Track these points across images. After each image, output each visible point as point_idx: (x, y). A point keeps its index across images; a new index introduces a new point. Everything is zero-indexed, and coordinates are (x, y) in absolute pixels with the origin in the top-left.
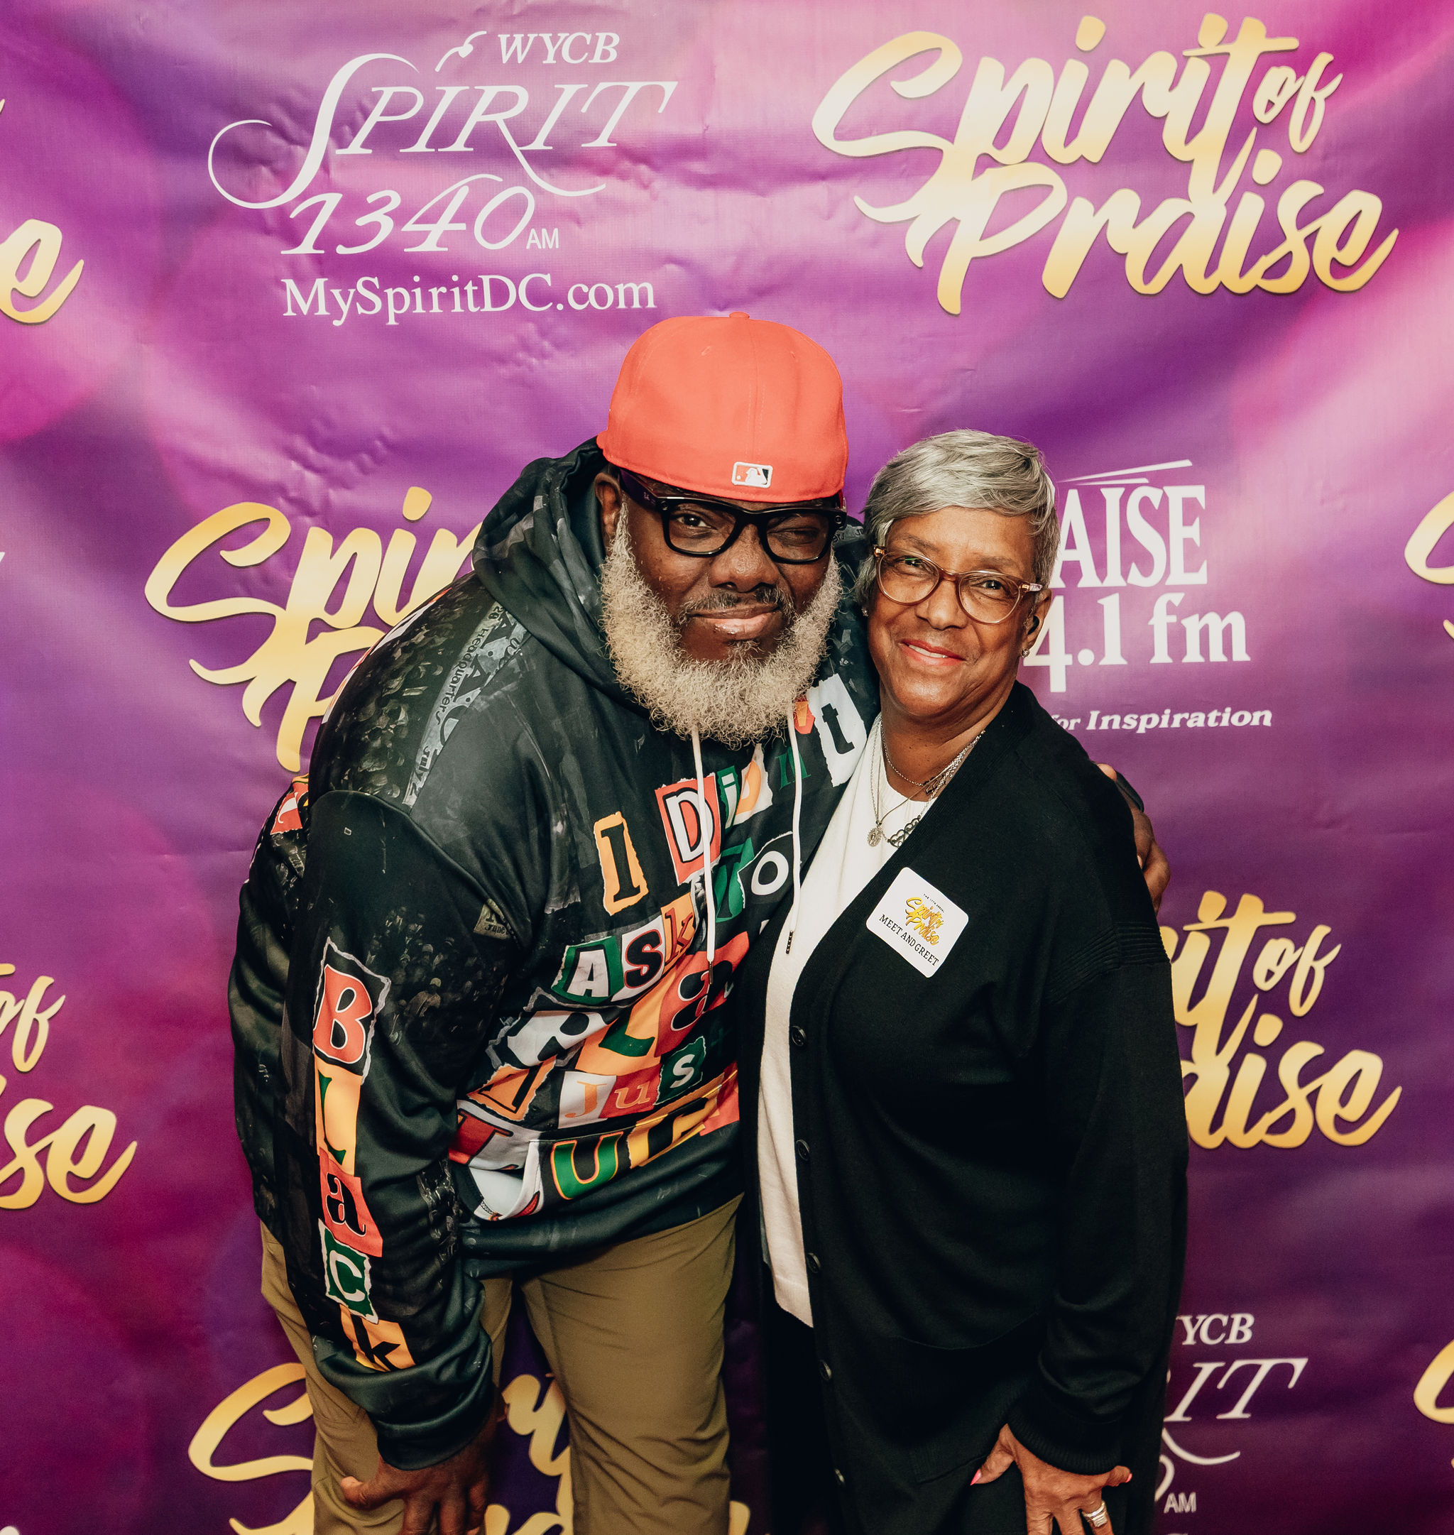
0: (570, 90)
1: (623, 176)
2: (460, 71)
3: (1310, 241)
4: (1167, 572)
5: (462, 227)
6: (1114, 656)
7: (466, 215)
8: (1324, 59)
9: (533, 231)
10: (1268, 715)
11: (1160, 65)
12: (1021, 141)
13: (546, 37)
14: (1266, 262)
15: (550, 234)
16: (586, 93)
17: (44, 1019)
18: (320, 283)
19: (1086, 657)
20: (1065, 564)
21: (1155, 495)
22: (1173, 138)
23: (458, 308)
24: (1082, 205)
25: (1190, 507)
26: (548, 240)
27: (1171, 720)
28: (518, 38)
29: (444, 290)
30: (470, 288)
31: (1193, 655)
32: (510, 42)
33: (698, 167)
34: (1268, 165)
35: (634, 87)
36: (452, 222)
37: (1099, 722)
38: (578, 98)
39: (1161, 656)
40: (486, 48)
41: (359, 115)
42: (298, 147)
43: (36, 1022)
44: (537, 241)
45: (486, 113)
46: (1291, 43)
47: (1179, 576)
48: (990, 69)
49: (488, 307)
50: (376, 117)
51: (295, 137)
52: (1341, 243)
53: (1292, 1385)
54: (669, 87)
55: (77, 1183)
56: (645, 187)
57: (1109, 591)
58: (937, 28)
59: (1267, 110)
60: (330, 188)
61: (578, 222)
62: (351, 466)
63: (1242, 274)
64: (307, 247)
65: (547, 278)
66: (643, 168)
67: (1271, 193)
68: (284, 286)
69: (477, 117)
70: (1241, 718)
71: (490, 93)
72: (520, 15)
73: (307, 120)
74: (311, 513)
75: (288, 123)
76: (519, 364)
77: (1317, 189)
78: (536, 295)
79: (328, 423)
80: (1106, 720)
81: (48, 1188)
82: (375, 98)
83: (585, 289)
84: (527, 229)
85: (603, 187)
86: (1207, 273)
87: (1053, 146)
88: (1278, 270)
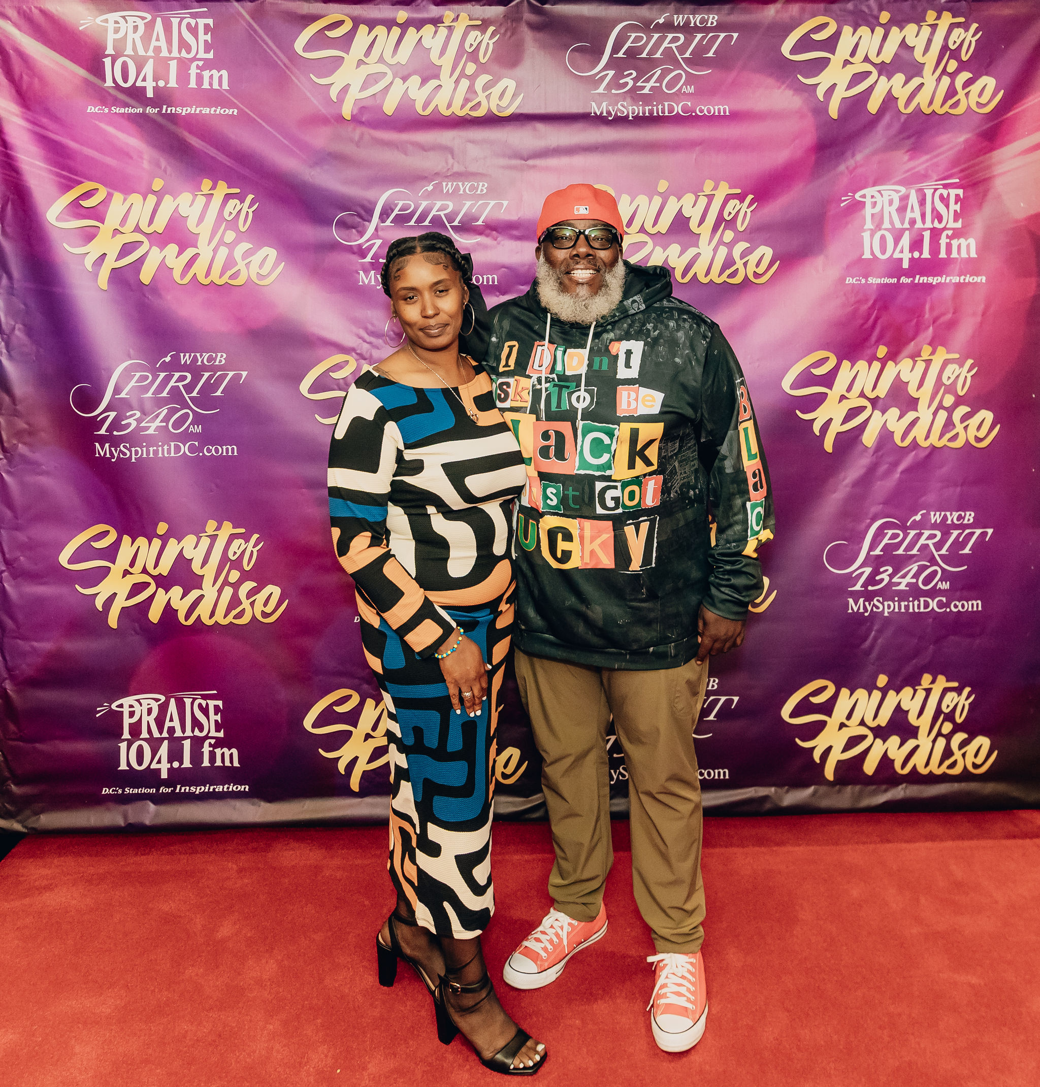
0: (468, 204)
1: (487, 236)
2: (428, 196)
3: (745, 264)
8: (750, 197)
11: (689, 198)
12: (637, 224)
13: (460, 184)
14: (728, 272)
16: (475, 205)
17: (255, 550)
18: (372, 272)
22: (693, 225)
24: (659, 249)
28: (450, 184)
32: (447, 185)
33: (515, 233)
35: (492, 203)
38: (472, 206)
40: (438, 187)
41: (390, 211)
42: (367, 223)
43: (252, 551)
45: (437, 211)
46: (739, 191)
48: (625, 199)
50: (396, 212)
51: (366, 219)
52: (758, 265)
53: (733, 707)
54: (505, 203)
55: (265, 615)
56: (496, 240)
59: (728, 216)
60: (378, 237)
62: (380, 341)
63: (719, 275)
64: (368, 259)
66: (494, 232)
67: (730, 245)
68: (359, 273)
69: (433, 212)
71: (439, 204)
72: (450, 175)
73: (370, 212)
74: (365, 359)
75: (363, 213)
77: (748, 245)
79: (372, 324)
81: (254, 616)
82: (396, 205)
85: (480, 240)
86: (706, 275)
87: (648, 227)
88: (733, 275)
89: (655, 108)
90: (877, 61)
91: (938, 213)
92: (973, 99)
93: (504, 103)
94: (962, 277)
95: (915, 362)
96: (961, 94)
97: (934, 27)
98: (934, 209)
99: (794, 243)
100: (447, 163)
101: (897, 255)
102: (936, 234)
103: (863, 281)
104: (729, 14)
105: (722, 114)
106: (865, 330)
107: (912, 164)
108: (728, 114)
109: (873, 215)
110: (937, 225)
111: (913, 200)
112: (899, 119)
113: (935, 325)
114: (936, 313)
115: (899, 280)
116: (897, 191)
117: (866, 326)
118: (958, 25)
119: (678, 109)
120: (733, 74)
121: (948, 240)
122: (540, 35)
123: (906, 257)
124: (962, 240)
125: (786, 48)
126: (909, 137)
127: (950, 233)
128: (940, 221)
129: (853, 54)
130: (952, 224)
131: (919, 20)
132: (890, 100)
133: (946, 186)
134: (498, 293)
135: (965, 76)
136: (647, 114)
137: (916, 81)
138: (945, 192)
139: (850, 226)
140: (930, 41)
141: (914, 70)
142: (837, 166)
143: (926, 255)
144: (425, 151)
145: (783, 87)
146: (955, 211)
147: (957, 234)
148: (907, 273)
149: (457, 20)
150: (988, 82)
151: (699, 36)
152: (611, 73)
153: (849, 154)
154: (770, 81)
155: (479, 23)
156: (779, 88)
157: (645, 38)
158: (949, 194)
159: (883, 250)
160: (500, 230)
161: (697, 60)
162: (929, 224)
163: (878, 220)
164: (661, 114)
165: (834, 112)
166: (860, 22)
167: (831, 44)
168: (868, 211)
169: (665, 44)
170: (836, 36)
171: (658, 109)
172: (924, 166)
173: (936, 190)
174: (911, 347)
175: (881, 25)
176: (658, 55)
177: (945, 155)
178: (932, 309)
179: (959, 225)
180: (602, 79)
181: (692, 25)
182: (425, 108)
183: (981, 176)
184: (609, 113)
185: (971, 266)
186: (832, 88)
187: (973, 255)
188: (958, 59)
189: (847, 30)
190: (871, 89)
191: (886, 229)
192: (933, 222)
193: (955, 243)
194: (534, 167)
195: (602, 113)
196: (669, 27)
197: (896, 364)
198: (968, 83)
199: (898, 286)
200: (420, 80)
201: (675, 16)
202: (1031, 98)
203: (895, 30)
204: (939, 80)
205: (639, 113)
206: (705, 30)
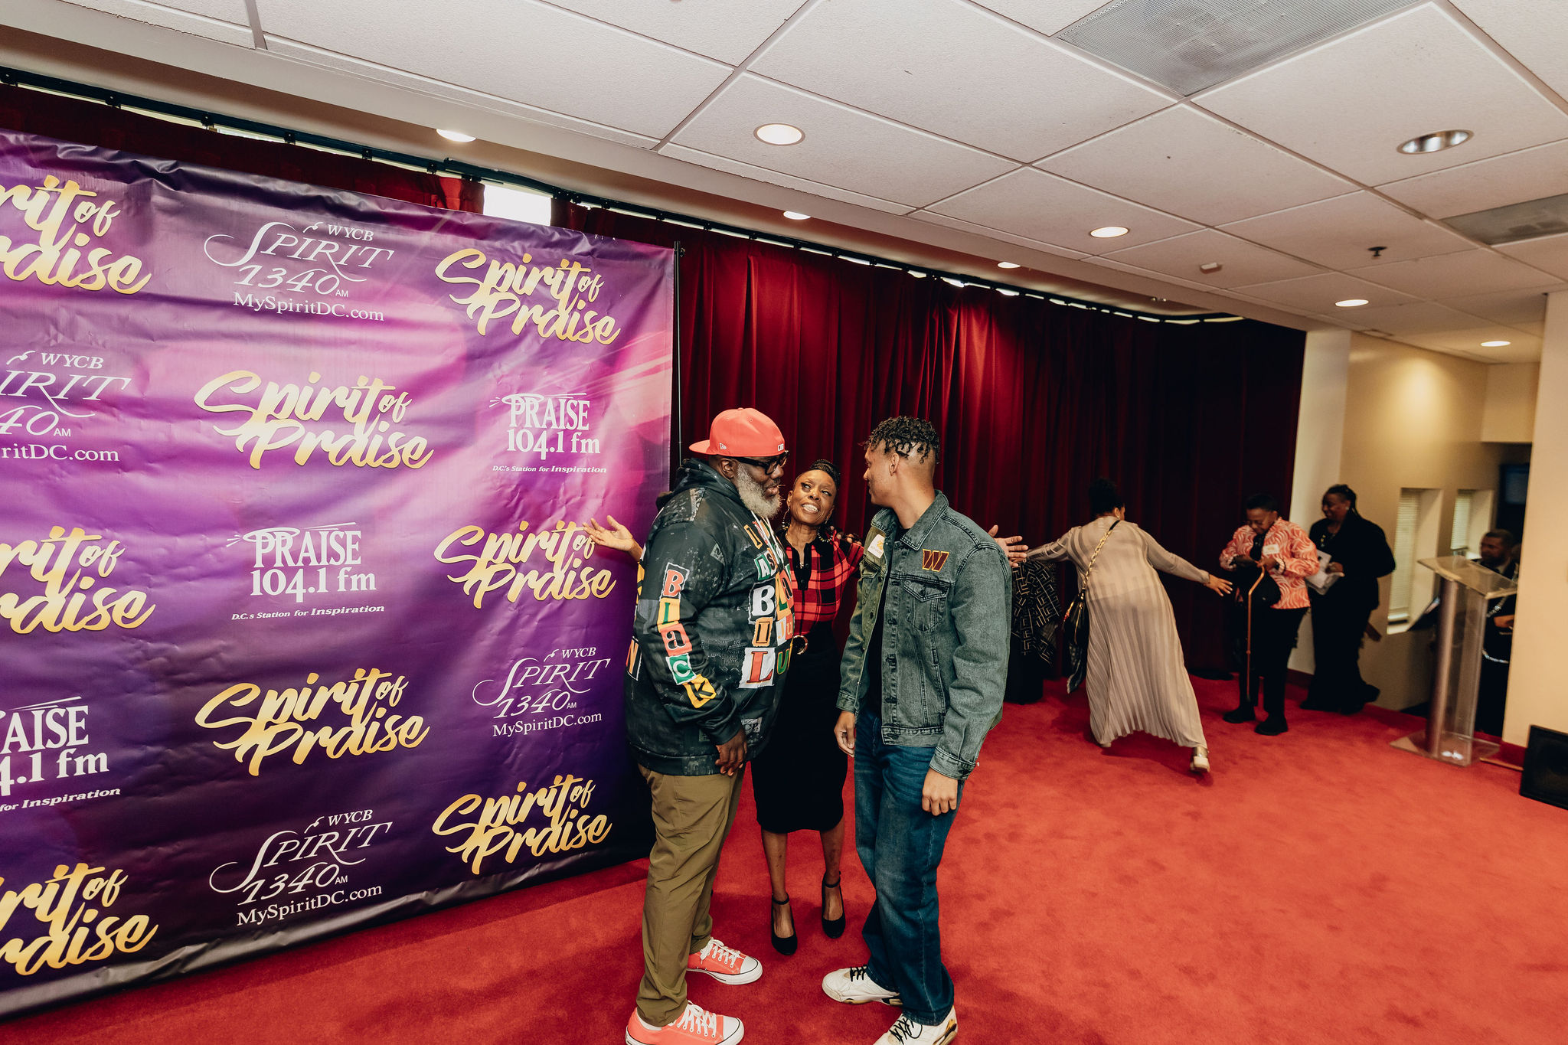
0: (76, 379)
1: (103, 411)
4: (345, 560)
5: (20, 425)
6: (323, 588)
7: (23, 420)
8: (405, 394)
9: (57, 429)
10: (383, 608)
11: (342, 390)
12: (286, 410)
13: (66, 356)
14: (384, 457)
15: (66, 431)
16: (86, 379)
19: (312, 590)
20: (304, 558)
21: (341, 534)
22: (348, 414)
23: (17, 456)
24: (311, 435)
25: (355, 539)
26: (67, 433)
27: (345, 611)
28: (51, 355)
29: (10, 449)
30: (23, 449)
31: (354, 588)
32: (47, 356)
33: (139, 410)
34: (384, 426)
35: (109, 379)
36: (15, 423)
37: (316, 612)
38: (81, 380)
39: (342, 588)
40: (34, 357)
44: (59, 433)
45: (34, 382)
46: (393, 388)
47: (350, 561)
48: (272, 387)
49: (33, 456)
52: (412, 453)
53: (386, 832)
56: (114, 415)
57: (322, 567)
58: (249, 369)
59: (383, 408)
61: (81, 427)
63: (375, 460)
65: (65, 447)
66: (115, 410)
67: (386, 435)
69: (28, 383)
70: (373, 609)
71: (35, 375)
72: (52, 347)
76: (48, 479)
77: (403, 435)
78: (57, 452)
80: (319, 611)
83: (84, 452)
84: (54, 428)
85: (94, 415)
86: (361, 460)
87: (299, 413)
88: (390, 460)
89: (307, 306)
90: (520, 292)
91: (570, 417)
92: (598, 332)
93: (128, 279)
94: (589, 469)
95: (551, 534)
96: (589, 328)
97: (567, 272)
98: (566, 415)
99: (446, 435)
100: (49, 334)
101: (536, 449)
102: (568, 434)
103: (508, 469)
104: (383, 232)
105: (377, 319)
106: (510, 508)
107: (550, 378)
108: (382, 319)
109: (517, 416)
110: (568, 427)
111: (550, 406)
112: (539, 342)
113: (569, 504)
114: (568, 496)
115: (538, 469)
116: (538, 399)
117: (509, 506)
118: (586, 274)
119: (331, 309)
120: (388, 286)
121: (578, 440)
122: (172, 220)
123: (544, 451)
124: (589, 440)
125: (440, 270)
126: (547, 357)
127: (580, 434)
128: (571, 425)
129: (500, 283)
130: (581, 427)
131: (556, 265)
132: (530, 326)
133: (576, 398)
134: (120, 470)
135: (591, 314)
136: (298, 311)
137: (552, 313)
138: (575, 403)
139: (497, 424)
140: (563, 283)
141: (550, 304)
142: (486, 373)
143: (560, 450)
144: (17, 317)
145: (437, 302)
146: (584, 417)
147: (586, 435)
148: (546, 464)
149: (63, 187)
150: (609, 321)
151: (355, 247)
152: (258, 268)
153: (496, 365)
154: (423, 296)
155: (94, 194)
156: (433, 303)
157: (297, 241)
158: (578, 404)
159: (525, 447)
160: (121, 407)
161: (352, 267)
162: (562, 427)
163: (521, 420)
164: (312, 312)
165: (482, 329)
166: (507, 259)
167: (481, 272)
168: (513, 412)
169: (319, 249)
170: (485, 267)
171: (310, 307)
172: (559, 380)
173: (568, 400)
174: (548, 523)
175: (524, 264)
176: (311, 258)
177: (573, 374)
178: (565, 492)
179: (587, 428)
180: (247, 272)
181: (347, 236)
182: (17, 271)
183: (603, 392)
184: (255, 305)
185: (597, 460)
186: (480, 310)
187: (597, 451)
188: (586, 300)
189: (495, 264)
190: (515, 314)
191: (527, 428)
192: (565, 425)
193: (583, 442)
194: (163, 347)
195: (247, 304)
196: (322, 234)
197: (536, 535)
198: (593, 320)
199: (537, 474)
200: (9, 242)
201: (330, 226)
202: (642, 337)
203: (535, 270)
204: (571, 314)
205: (289, 308)
206: (361, 242)
